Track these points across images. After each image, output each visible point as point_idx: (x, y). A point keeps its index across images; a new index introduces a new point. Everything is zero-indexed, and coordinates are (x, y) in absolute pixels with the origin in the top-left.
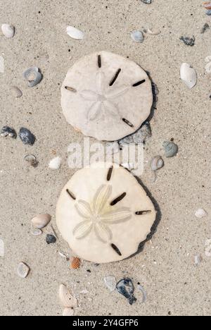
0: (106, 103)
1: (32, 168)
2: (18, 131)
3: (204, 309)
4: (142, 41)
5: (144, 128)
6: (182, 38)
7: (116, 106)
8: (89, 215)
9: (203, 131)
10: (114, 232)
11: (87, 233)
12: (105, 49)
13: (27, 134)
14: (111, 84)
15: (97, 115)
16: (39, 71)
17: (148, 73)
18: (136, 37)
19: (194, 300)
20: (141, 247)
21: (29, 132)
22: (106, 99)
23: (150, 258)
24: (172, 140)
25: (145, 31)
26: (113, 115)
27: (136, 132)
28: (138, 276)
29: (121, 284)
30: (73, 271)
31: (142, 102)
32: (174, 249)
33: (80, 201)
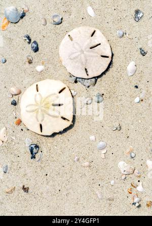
0: (82, 55)
1: (27, 63)
2: (32, 41)
3: (64, 184)
4: (121, 37)
5: (94, 80)
6: (141, 49)
7: (86, 60)
8: (39, 103)
9: (121, 100)
10: (45, 119)
11: (33, 111)
12: (100, 30)
13: (36, 46)
14: (91, 48)
15: (74, 58)
16: (62, 19)
17: (113, 55)
18: (119, 34)
19: (62, 177)
20: (54, 135)
21: (37, 45)
22: (83, 53)
23: (55, 143)
24: (103, 95)
25: (126, 34)
26: (82, 64)
27: (88, 79)
28: (43, 147)
29: (33, 146)
30: (15, 125)
31: (100, 67)
32: (69, 147)
33: (39, 94)
